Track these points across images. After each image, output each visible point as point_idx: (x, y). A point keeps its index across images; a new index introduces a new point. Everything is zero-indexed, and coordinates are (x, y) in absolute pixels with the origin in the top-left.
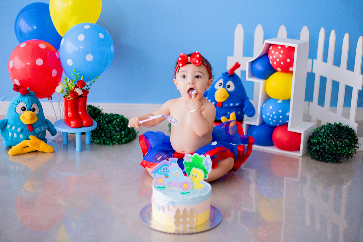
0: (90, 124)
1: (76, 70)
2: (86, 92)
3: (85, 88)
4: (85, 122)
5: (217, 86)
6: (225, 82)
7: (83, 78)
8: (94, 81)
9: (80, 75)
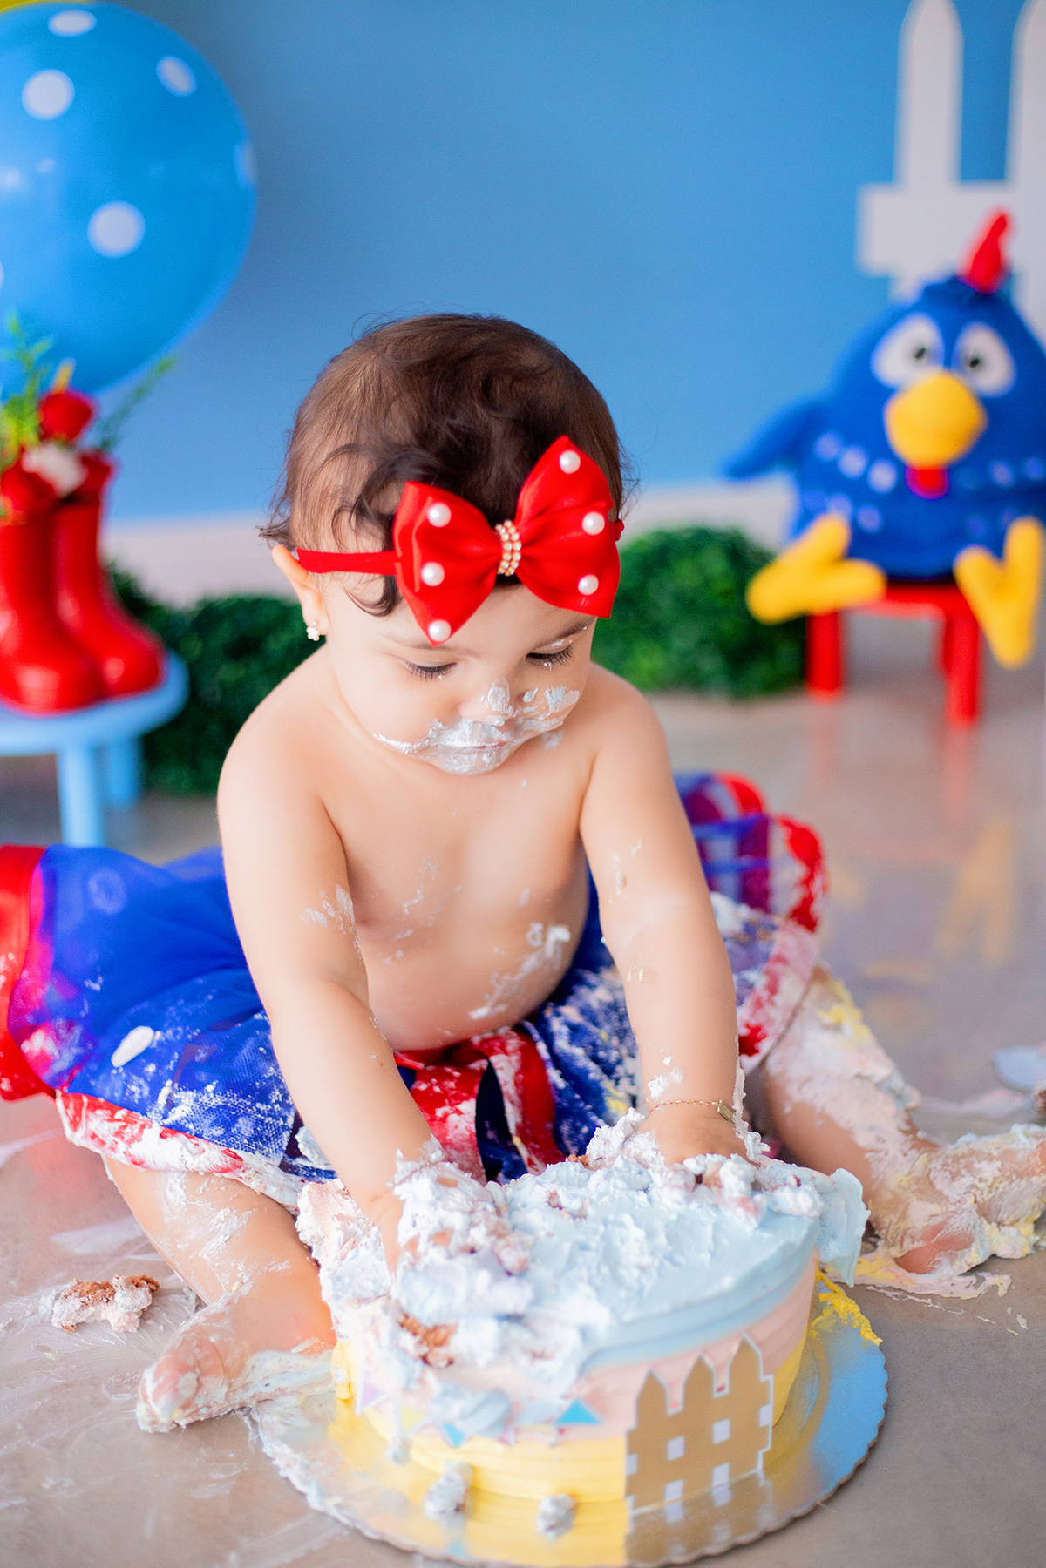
0: (142, 680)
1: (26, 318)
2: (97, 468)
3: (90, 439)
4: (114, 669)
5: (892, 362)
6: (951, 337)
7: (76, 375)
8: (140, 393)
9: (54, 356)
